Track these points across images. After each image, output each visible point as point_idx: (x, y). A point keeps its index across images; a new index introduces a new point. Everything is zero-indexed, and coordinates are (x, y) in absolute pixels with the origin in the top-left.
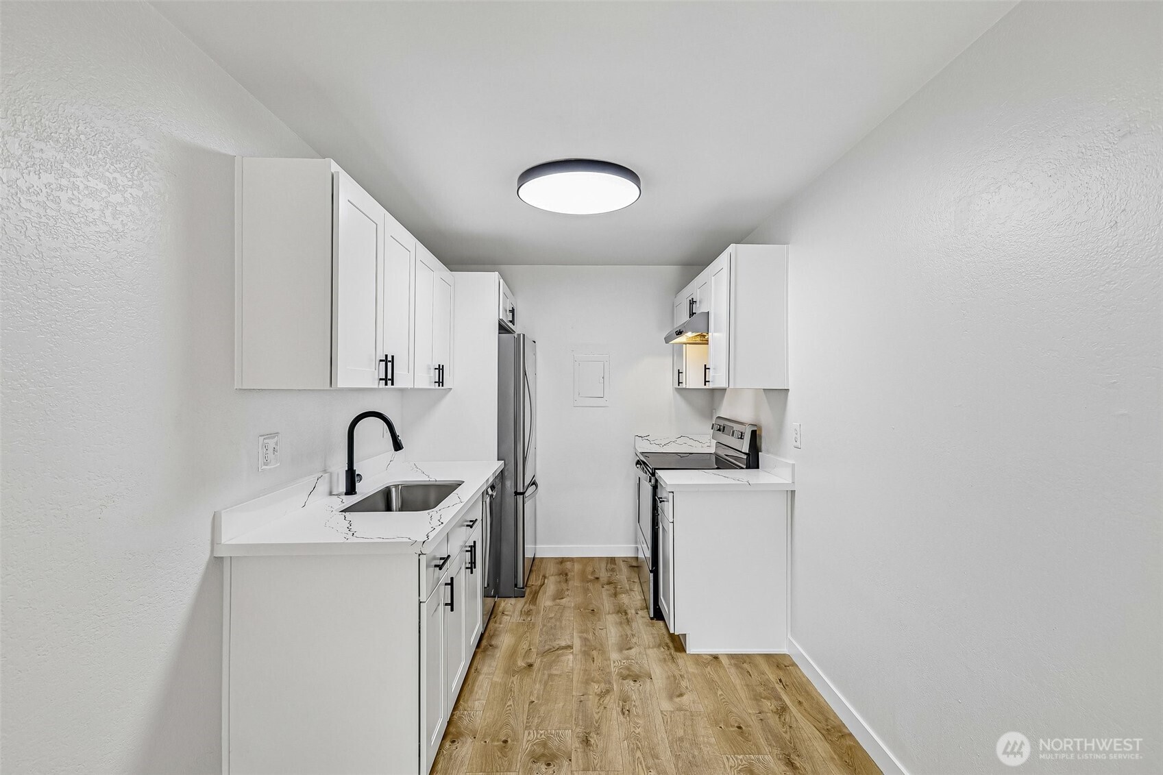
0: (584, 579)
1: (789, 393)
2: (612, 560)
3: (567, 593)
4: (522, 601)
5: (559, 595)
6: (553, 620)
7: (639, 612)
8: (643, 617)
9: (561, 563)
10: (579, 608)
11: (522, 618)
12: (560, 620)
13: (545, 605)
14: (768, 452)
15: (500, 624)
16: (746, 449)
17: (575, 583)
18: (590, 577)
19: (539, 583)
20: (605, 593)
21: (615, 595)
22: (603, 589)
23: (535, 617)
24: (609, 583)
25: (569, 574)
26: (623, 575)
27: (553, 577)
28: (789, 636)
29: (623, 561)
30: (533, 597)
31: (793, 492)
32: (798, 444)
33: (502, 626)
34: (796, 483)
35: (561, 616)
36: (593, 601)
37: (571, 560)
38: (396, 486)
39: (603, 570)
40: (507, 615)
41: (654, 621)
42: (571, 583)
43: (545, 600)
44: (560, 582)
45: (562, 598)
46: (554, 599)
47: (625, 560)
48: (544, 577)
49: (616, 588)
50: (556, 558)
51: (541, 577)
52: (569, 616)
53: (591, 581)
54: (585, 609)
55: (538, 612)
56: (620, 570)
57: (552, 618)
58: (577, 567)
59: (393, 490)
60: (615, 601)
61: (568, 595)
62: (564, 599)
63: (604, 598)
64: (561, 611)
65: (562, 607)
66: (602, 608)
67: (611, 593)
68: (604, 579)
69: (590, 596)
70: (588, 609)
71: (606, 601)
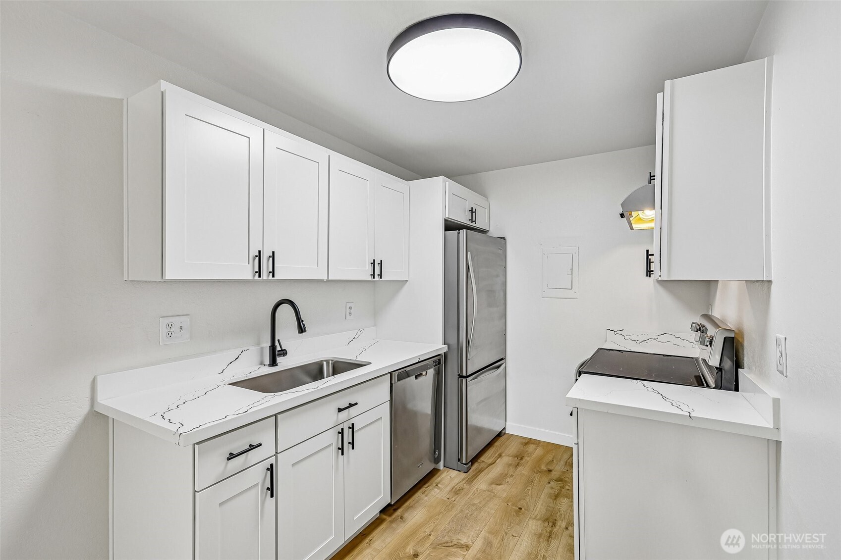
0: (535, 469)
3: (508, 479)
4: (463, 475)
5: (498, 481)
6: (474, 508)
9: (526, 444)
10: (507, 502)
11: (448, 497)
12: (479, 509)
13: (479, 487)
15: (426, 496)
17: (524, 470)
18: (543, 467)
19: (490, 461)
21: (556, 497)
23: (461, 498)
24: (559, 480)
25: (525, 458)
27: (507, 458)
30: (476, 474)
33: (426, 498)
35: (484, 506)
36: (528, 499)
37: (537, 443)
38: (328, 361)
40: (439, 488)
42: (520, 468)
43: (482, 483)
44: (510, 465)
45: (500, 485)
46: (491, 484)
48: (500, 456)
49: (562, 487)
51: (496, 455)
52: (494, 508)
53: (541, 472)
54: (513, 505)
55: (466, 494)
57: (474, 505)
58: (539, 452)
59: (325, 363)
60: (552, 505)
61: (508, 482)
62: (501, 486)
63: (542, 497)
64: (488, 499)
65: (493, 494)
66: (531, 509)
67: (553, 493)
68: (555, 474)
69: (530, 490)
70: (516, 506)
71: (541, 502)
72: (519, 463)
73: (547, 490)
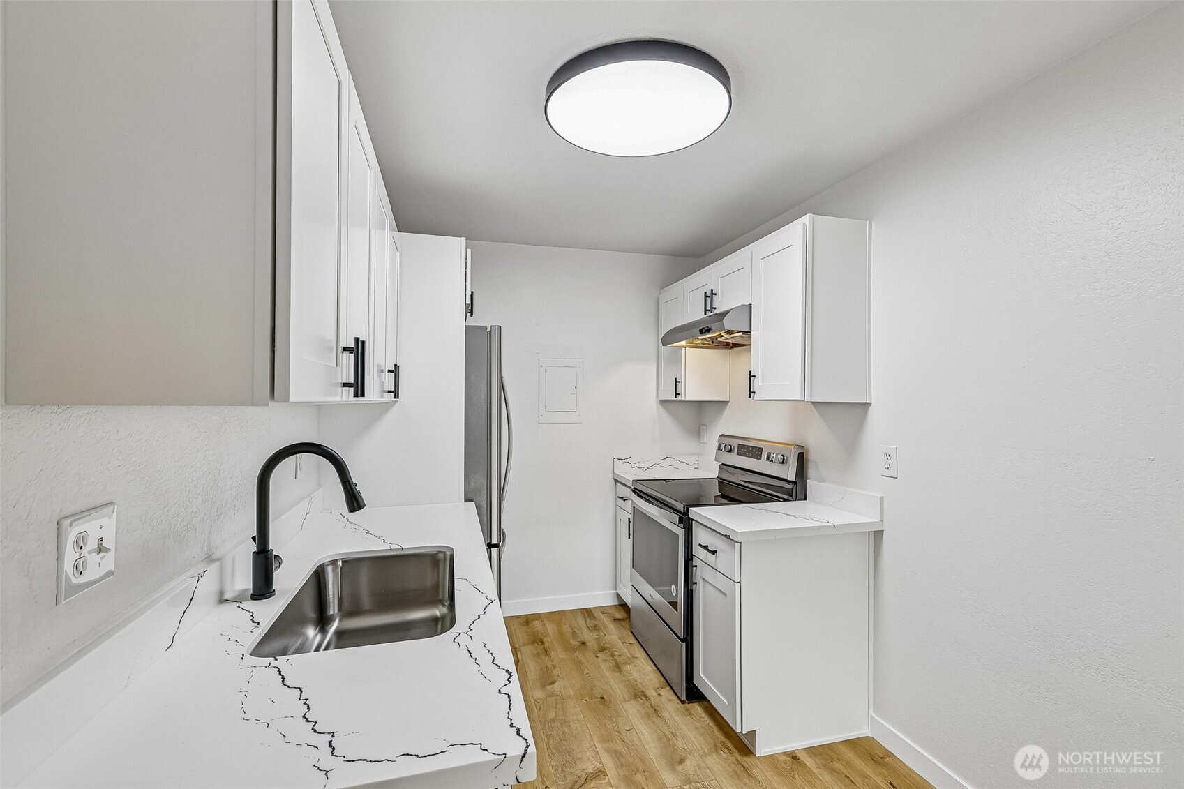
0: (569, 649)
1: (871, 408)
2: (588, 613)
3: (556, 672)
5: (548, 680)
6: (558, 725)
7: (661, 693)
8: (671, 700)
9: (527, 622)
10: (582, 698)
12: (566, 723)
13: (535, 698)
14: (821, 480)
16: (791, 476)
17: (558, 654)
18: (574, 643)
20: (603, 665)
21: (618, 668)
22: (599, 660)
24: (602, 649)
25: (545, 640)
26: (614, 634)
27: (526, 648)
28: (871, 713)
29: (604, 613)
31: (878, 535)
32: (892, 473)
34: (885, 521)
35: (565, 715)
36: (597, 684)
37: (538, 617)
38: (334, 563)
39: (585, 630)
41: (686, 705)
42: (553, 655)
43: (533, 691)
44: (538, 655)
45: (552, 683)
46: (543, 686)
47: (604, 610)
48: (516, 649)
49: (613, 656)
50: (518, 617)
52: (576, 713)
53: (577, 649)
54: (591, 698)
56: (606, 627)
58: (551, 628)
59: (330, 569)
60: (623, 679)
61: (558, 675)
62: (556, 684)
63: (607, 674)
64: (559, 706)
65: (559, 698)
66: (613, 693)
67: (611, 665)
68: (592, 644)
69: (588, 673)
70: (596, 698)
71: (612, 681)
72: (544, 648)
73: (604, 666)
